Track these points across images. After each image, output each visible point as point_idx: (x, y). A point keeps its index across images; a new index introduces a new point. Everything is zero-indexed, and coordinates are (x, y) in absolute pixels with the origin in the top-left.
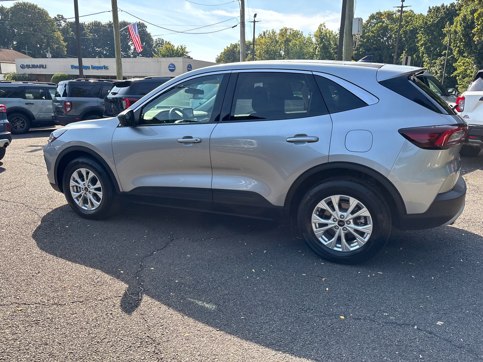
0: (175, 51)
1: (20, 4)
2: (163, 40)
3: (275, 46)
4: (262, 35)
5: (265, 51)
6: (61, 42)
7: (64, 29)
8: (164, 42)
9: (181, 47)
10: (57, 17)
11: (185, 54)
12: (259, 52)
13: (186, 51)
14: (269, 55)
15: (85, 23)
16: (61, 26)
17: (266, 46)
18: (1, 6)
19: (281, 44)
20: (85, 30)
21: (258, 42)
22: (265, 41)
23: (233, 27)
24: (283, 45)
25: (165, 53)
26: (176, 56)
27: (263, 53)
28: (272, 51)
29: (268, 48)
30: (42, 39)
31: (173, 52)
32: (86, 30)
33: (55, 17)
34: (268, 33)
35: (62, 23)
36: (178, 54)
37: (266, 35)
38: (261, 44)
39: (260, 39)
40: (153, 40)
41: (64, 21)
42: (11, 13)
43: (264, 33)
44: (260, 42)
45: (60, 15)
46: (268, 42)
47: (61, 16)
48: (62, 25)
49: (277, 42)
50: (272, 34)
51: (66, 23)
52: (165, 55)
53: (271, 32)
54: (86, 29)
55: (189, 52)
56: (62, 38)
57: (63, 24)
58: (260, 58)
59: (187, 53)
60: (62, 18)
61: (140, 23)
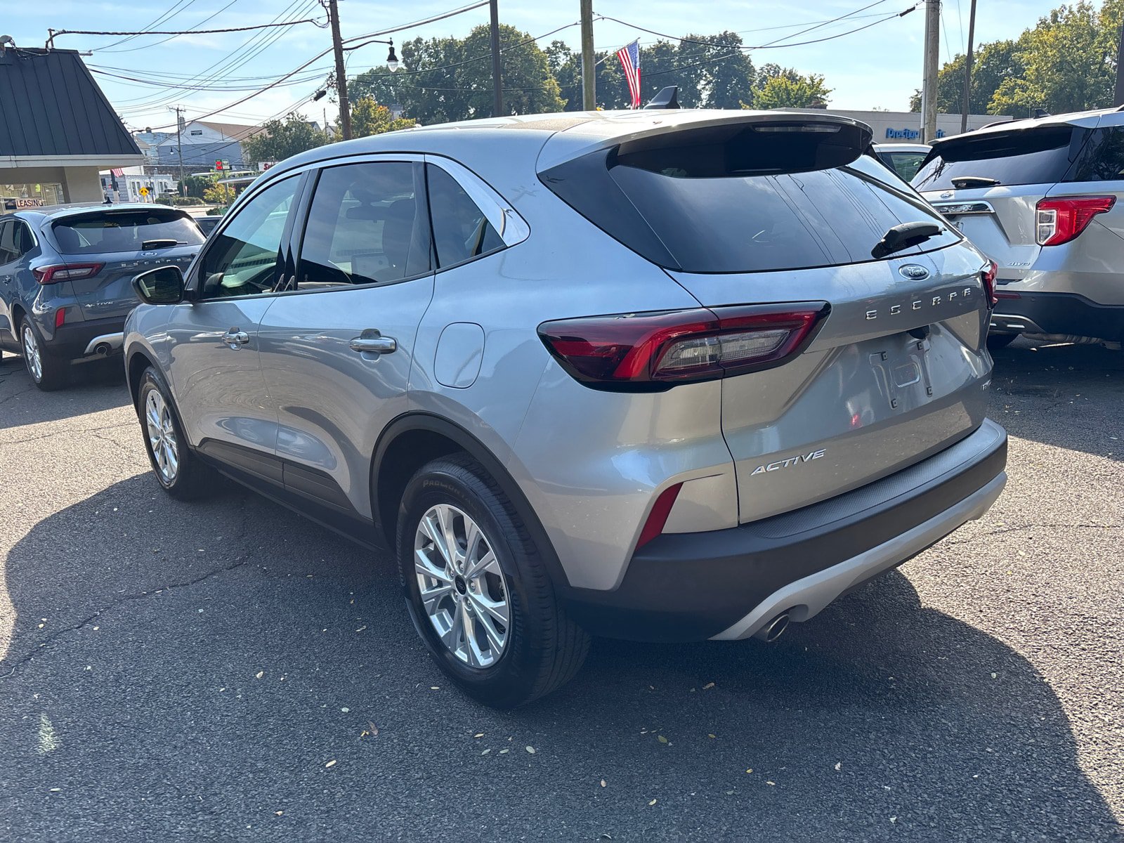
0: (794, 91)
1: (483, 30)
2: (779, 68)
3: (1088, 45)
4: (1049, 21)
5: (1054, 65)
6: (557, 98)
7: (564, 69)
8: (781, 72)
9: (812, 79)
10: (551, 46)
11: (819, 96)
12: (1037, 69)
13: (823, 88)
14: (1065, 75)
15: (607, 52)
16: (558, 64)
17: (1059, 51)
18: (450, 38)
19: (1106, 40)
20: (607, 69)
21: (1035, 42)
22: (1056, 36)
23: (902, 15)
24: (1111, 42)
25: (769, 100)
26: (796, 103)
27: (1049, 69)
28: (1075, 63)
29: (1062, 56)
30: (520, 97)
31: (788, 94)
32: (608, 67)
33: (548, 48)
34: (1066, 12)
35: (561, 59)
36: (800, 98)
37: (1059, 19)
38: (1044, 47)
39: (1041, 33)
40: (754, 71)
41: (565, 54)
42: (465, 51)
43: (1055, 15)
44: (1041, 42)
45: (557, 42)
46: (1065, 38)
47: (559, 45)
48: (561, 64)
49: (1093, 34)
50: (1078, 15)
51: (568, 58)
52: (769, 104)
53: (1075, 9)
54: (609, 65)
55: (829, 92)
56: (558, 90)
57: (563, 60)
58: (1037, 84)
59: (825, 94)
60: (563, 46)
61: (728, 33)
